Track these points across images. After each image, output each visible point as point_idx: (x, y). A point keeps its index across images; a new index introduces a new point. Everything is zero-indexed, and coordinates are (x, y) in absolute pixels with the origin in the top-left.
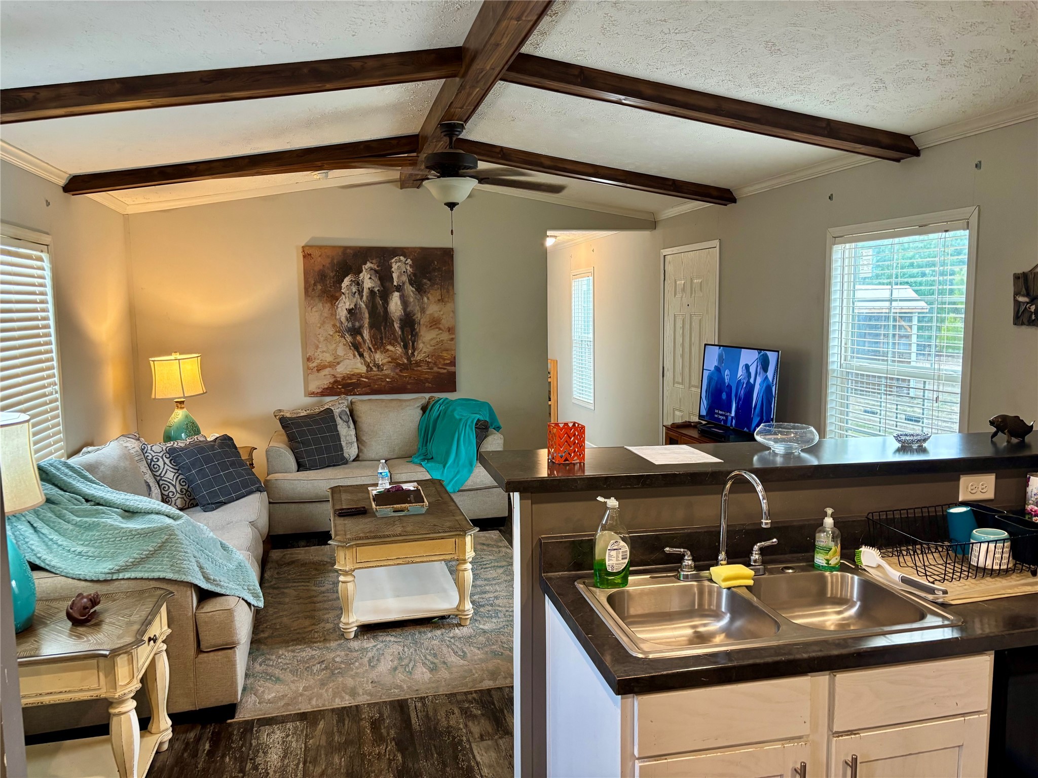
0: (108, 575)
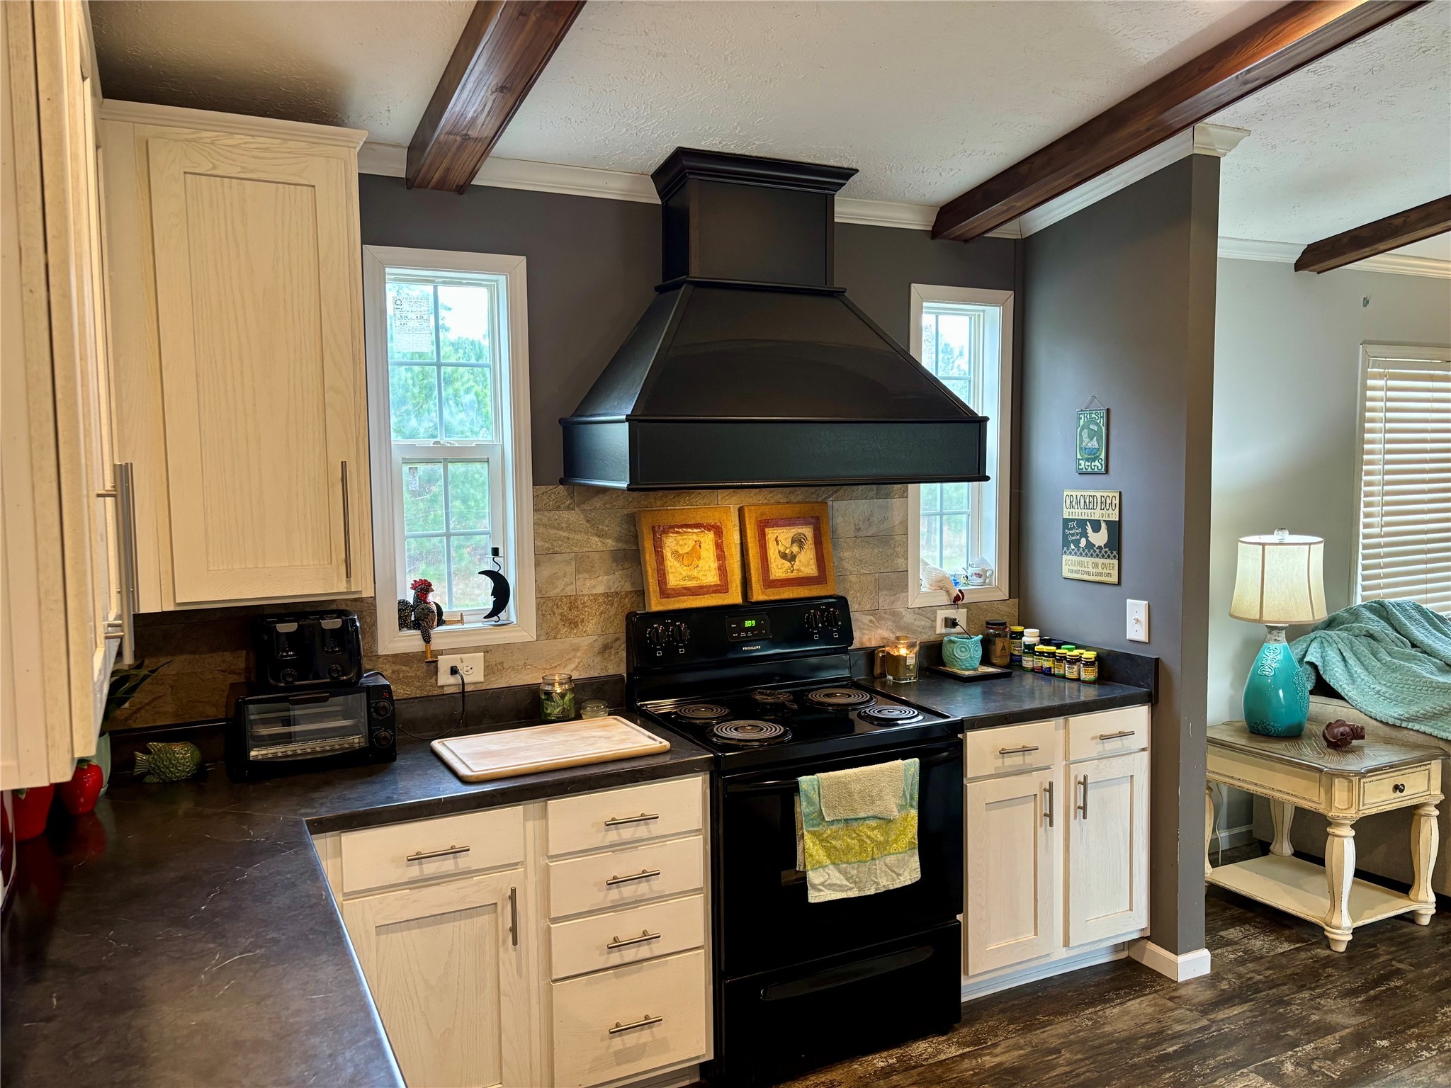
0: (1397, 721)
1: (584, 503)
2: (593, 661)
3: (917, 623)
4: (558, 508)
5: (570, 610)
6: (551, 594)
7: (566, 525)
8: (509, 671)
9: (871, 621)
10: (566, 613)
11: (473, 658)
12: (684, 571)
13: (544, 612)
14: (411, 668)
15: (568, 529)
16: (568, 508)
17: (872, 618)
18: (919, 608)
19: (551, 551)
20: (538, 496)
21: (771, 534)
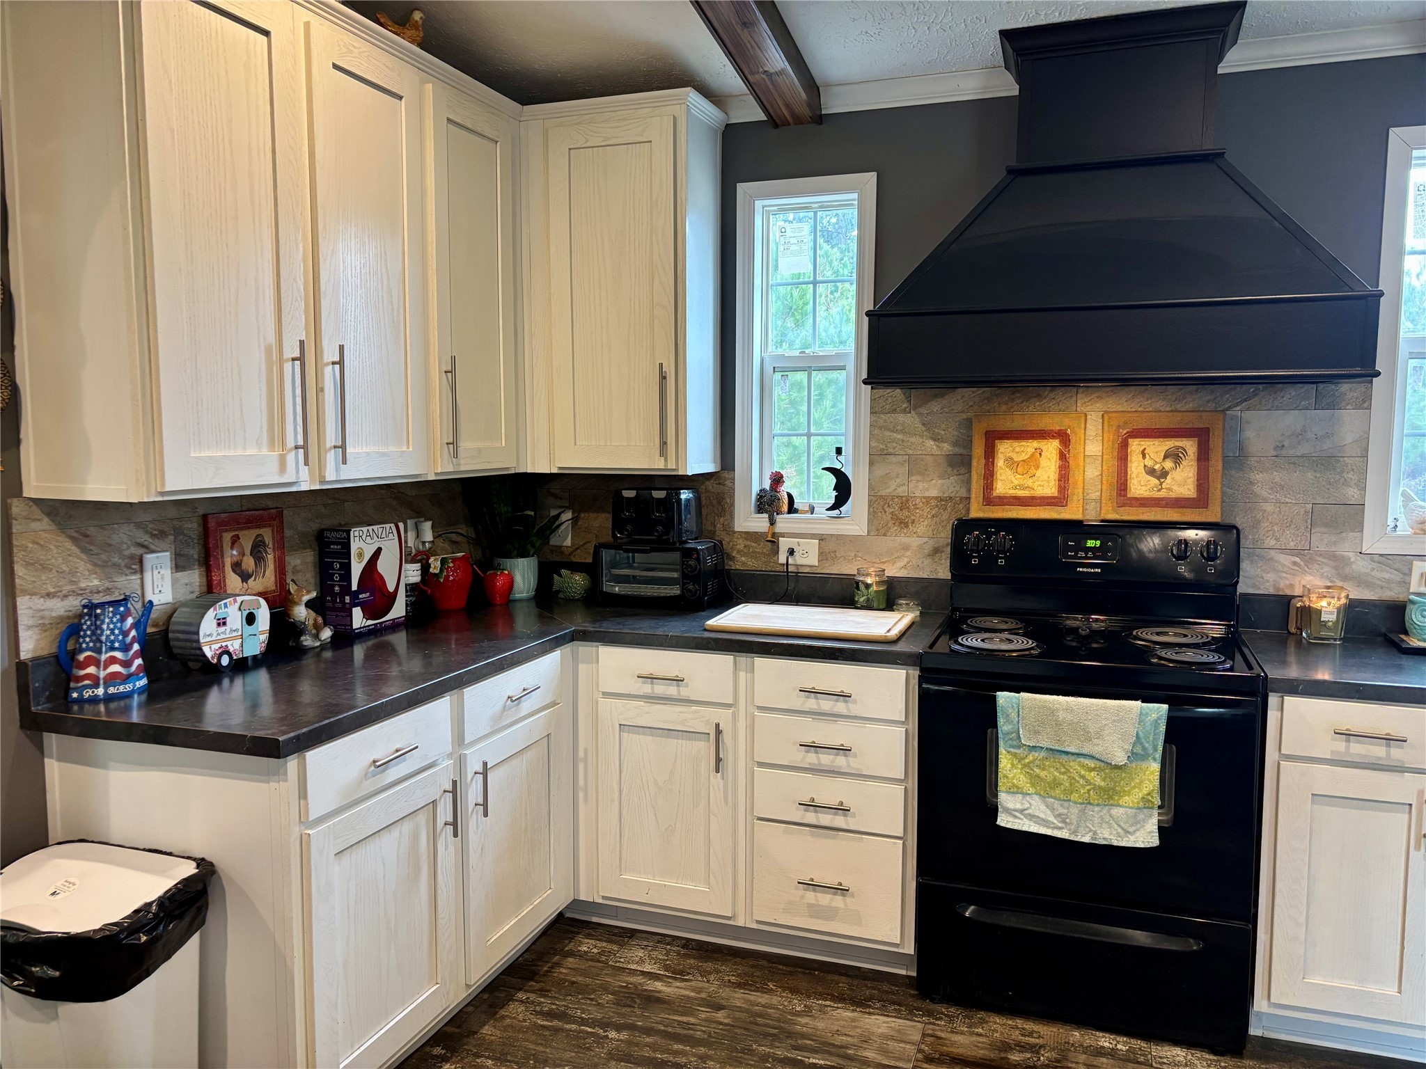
1: (920, 406)
2: (923, 562)
3: (1376, 574)
4: (894, 411)
5: (901, 510)
6: (883, 493)
7: (901, 428)
8: (841, 560)
9: (1295, 563)
10: (897, 513)
11: (808, 543)
12: (1016, 480)
13: (875, 510)
14: (759, 545)
15: (903, 432)
16: (904, 411)
17: (1297, 560)
18: (1381, 555)
19: (885, 452)
20: (875, 399)
21: (1135, 445)
